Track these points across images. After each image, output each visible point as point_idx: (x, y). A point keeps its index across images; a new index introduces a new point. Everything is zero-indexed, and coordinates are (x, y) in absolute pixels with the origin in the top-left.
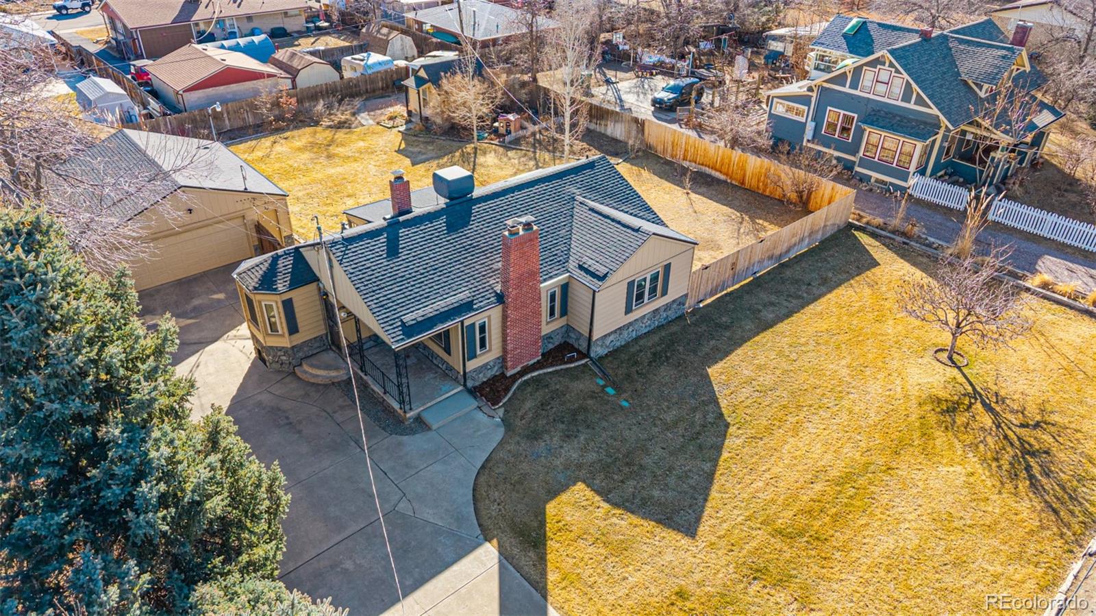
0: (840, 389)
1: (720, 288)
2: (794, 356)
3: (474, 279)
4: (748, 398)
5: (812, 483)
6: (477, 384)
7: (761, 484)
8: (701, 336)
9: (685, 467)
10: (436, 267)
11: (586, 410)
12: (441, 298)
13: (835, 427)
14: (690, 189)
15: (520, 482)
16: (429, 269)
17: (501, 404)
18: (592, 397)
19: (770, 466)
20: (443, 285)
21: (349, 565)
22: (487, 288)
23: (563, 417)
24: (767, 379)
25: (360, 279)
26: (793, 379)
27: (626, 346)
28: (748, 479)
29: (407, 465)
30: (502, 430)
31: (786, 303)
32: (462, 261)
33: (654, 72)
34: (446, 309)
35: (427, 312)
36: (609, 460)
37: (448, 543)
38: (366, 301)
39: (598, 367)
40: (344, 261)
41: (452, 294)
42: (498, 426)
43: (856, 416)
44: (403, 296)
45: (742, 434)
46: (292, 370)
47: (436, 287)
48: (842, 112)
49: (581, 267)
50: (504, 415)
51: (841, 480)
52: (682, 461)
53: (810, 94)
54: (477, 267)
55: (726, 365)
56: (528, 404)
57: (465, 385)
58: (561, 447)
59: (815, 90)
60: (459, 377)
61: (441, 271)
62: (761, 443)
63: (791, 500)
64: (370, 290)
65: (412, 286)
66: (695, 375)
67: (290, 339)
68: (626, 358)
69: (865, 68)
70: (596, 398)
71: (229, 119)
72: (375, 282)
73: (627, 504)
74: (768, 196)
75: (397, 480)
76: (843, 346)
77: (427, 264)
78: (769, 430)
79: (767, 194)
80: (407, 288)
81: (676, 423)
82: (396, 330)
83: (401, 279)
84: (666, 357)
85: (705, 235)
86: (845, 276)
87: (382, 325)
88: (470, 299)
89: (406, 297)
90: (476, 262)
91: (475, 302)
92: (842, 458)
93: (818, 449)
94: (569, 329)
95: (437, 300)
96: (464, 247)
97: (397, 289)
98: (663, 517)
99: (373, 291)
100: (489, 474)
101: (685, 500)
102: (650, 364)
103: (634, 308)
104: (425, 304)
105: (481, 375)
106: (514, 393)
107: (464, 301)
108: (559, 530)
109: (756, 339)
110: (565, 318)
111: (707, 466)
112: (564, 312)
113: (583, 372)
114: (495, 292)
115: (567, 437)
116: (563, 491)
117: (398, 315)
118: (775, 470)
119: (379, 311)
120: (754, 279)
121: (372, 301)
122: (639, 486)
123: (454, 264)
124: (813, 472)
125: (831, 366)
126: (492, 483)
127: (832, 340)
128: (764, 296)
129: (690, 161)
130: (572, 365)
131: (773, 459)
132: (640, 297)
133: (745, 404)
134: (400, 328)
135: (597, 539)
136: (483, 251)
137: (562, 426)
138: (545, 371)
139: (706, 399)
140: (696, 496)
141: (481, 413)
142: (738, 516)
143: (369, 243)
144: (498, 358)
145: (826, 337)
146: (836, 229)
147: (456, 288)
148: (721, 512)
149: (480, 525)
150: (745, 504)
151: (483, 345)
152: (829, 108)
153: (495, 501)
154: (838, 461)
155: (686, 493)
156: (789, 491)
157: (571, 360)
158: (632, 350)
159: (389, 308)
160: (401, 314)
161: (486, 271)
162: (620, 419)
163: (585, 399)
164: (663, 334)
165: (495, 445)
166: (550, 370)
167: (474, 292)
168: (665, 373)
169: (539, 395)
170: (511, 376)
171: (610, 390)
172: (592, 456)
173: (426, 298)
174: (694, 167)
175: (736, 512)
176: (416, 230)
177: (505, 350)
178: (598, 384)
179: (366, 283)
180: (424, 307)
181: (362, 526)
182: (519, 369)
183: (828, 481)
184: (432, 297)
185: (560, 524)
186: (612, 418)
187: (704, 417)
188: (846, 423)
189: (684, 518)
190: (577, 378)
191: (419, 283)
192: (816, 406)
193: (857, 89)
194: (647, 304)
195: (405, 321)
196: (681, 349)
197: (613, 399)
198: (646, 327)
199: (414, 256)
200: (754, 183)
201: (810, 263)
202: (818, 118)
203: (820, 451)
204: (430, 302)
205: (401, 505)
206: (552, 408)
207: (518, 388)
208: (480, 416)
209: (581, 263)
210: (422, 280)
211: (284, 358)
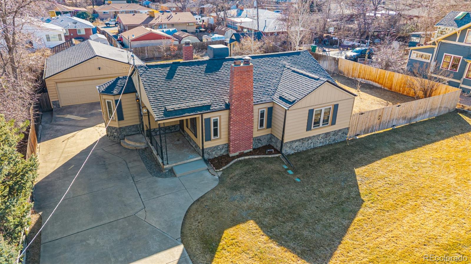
0: (449, 190)
1: (370, 130)
2: (416, 168)
3: (215, 95)
4: (381, 187)
5: (425, 245)
6: (211, 158)
7: (384, 239)
8: (355, 152)
9: (330, 220)
10: (194, 86)
11: (271, 179)
12: (193, 101)
13: (445, 212)
14: (360, 89)
15: (217, 212)
16: (190, 86)
17: (221, 169)
18: (278, 174)
19: (393, 229)
20: (196, 95)
21: (91, 242)
22: (221, 101)
23: (256, 181)
24: (397, 179)
25: (149, 85)
26: (414, 181)
27: (307, 151)
28: (374, 235)
29: (154, 193)
30: (217, 183)
31: (412, 142)
32: (210, 85)
33: (349, 48)
34: (194, 106)
35: (182, 106)
36: (279, 209)
37: (157, 239)
38: (148, 95)
39: (286, 159)
40: (143, 75)
41: (199, 100)
42: (216, 180)
43: (461, 208)
44: (171, 96)
45: (374, 207)
46: (119, 142)
47: (191, 95)
48: (453, 56)
49: (281, 98)
50: (221, 175)
51: (449, 247)
52: (328, 217)
53: (433, 46)
54: (218, 90)
55: (368, 168)
56: (237, 172)
57: (203, 156)
58: (250, 197)
59: (437, 44)
60: (200, 151)
61: (196, 88)
62: (387, 214)
63: (406, 254)
64: (153, 91)
65: (177, 92)
66: (347, 170)
67: (118, 123)
68: (305, 157)
69: (468, 30)
70: (280, 174)
71: (148, 53)
72: (157, 87)
73: (283, 236)
74: (405, 95)
75: (144, 199)
76: (452, 167)
77: (190, 84)
78: (395, 207)
79: (405, 94)
80: (174, 93)
81: (329, 195)
82: (160, 112)
83: (172, 88)
84: (330, 159)
85: (366, 108)
86: (453, 133)
87: (153, 108)
88: (209, 104)
89: (172, 97)
90: (219, 87)
91: (212, 106)
92: (450, 232)
93: (431, 224)
94: (272, 136)
95: (190, 101)
96: (214, 79)
97: (168, 92)
98: (307, 249)
99: (154, 91)
100: (200, 205)
101: (325, 241)
102: (319, 162)
103: (312, 128)
104: (182, 102)
105: (214, 153)
106: (231, 165)
107: (206, 105)
108: (232, 245)
109: (391, 157)
110: (270, 129)
111: (345, 222)
112: (269, 126)
113: (276, 160)
114: (226, 103)
115: (255, 192)
116: (244, 222)
117: (164, 105)
118: (395, 232)
119: (153, 101)
120: (393, 129)
121: (152, 96)
122: (294, 227)
123: (205, 86)
124: (426, 238)
125: (442, 177)
126: (200, 209)
127: (444, 163)
128: (398, 137)
129: (362, 78)
130: (270, 156)
131: (395, 225)
132: (317, 123)
133: (378, 190)
134: (163, 111)
135: (256, 255)
136: (224, 83)
137: (254, 186)
138: (253, 157)
139: (352, 183)
140: (334, 239)
141: (208, 173)
142: (364, 258)
143: (160, 69)
144: (225, 144)
145: (439, 161)
146: (447, 111)
147: (203, 97)
148: (351, 253)
149: (182, 233)
150: (370, 250)
151: (216, 134)
152: (445, 54)
153: (198, 220)
154: (446, 234)
155: (327, 236)
156: (406, 248)
157: (270, 153)
158: (309, 153)
159: (160, 101)
160: (166, 105)
161: (223, 92)
162: (292, 187)
163: (272, 174)
164: (331, 148)
165: (210, 189)
166: (256, 157)
167: (213, 101)
168: (328, 167)
169: (245, 168)
170: (232, 157)
171: (290, 172)
172: (268, 205)
173: (183, 99)
174: (363, 81)
175: (362, 254)
176: (189, 67)
177: (229, 140)
178: (283, 168)
179: (151, 87)
180: (181, 103)
181: (112, 220)
182: (237, 153)
183: (438, 245)
184: (187, 100)
185: (234, 241)
186: (287, 186)
187: (349, 193)
188: (453, 211)
189: (322, 252)
190: (271, 163)
191: (182, 92)
192: (431, 198)
193: (463, 42)
194: (321, 128)
195: (167, 108)
196: (340, 157)
197: (291, 176)
198: (320, 143)
199: (183, 79)
200: (397, 88)
201: (430, 125)
202: (438, 59)
203: (432, 225)
204: (186, 102)
205: (140, 213)
206: (251, 175)
207: (234, 163)
208: (207, 174)
209: (281, 96)
210: (184, 90)
211: (115, 134)
